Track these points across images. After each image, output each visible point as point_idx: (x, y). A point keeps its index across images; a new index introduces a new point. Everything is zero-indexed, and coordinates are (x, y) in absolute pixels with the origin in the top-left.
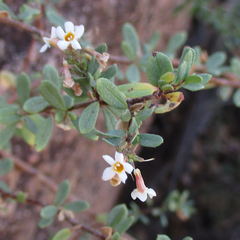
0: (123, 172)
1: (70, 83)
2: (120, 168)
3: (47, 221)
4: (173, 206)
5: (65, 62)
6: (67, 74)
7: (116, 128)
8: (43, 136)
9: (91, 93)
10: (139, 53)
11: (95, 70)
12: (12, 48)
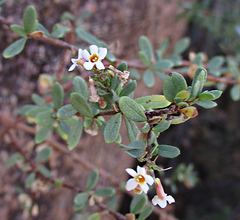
0: (145, 183)
1: (95, 99)
2: (142, 179)
3: (78, 206)
4: (181, 177)
5: (91, 80)
6: (93, 90)
7: (137, 139)
8: (74, 137)
9: (114, 106)
10: (153, 59)
11: (117, 86)
12: (50, 52)
